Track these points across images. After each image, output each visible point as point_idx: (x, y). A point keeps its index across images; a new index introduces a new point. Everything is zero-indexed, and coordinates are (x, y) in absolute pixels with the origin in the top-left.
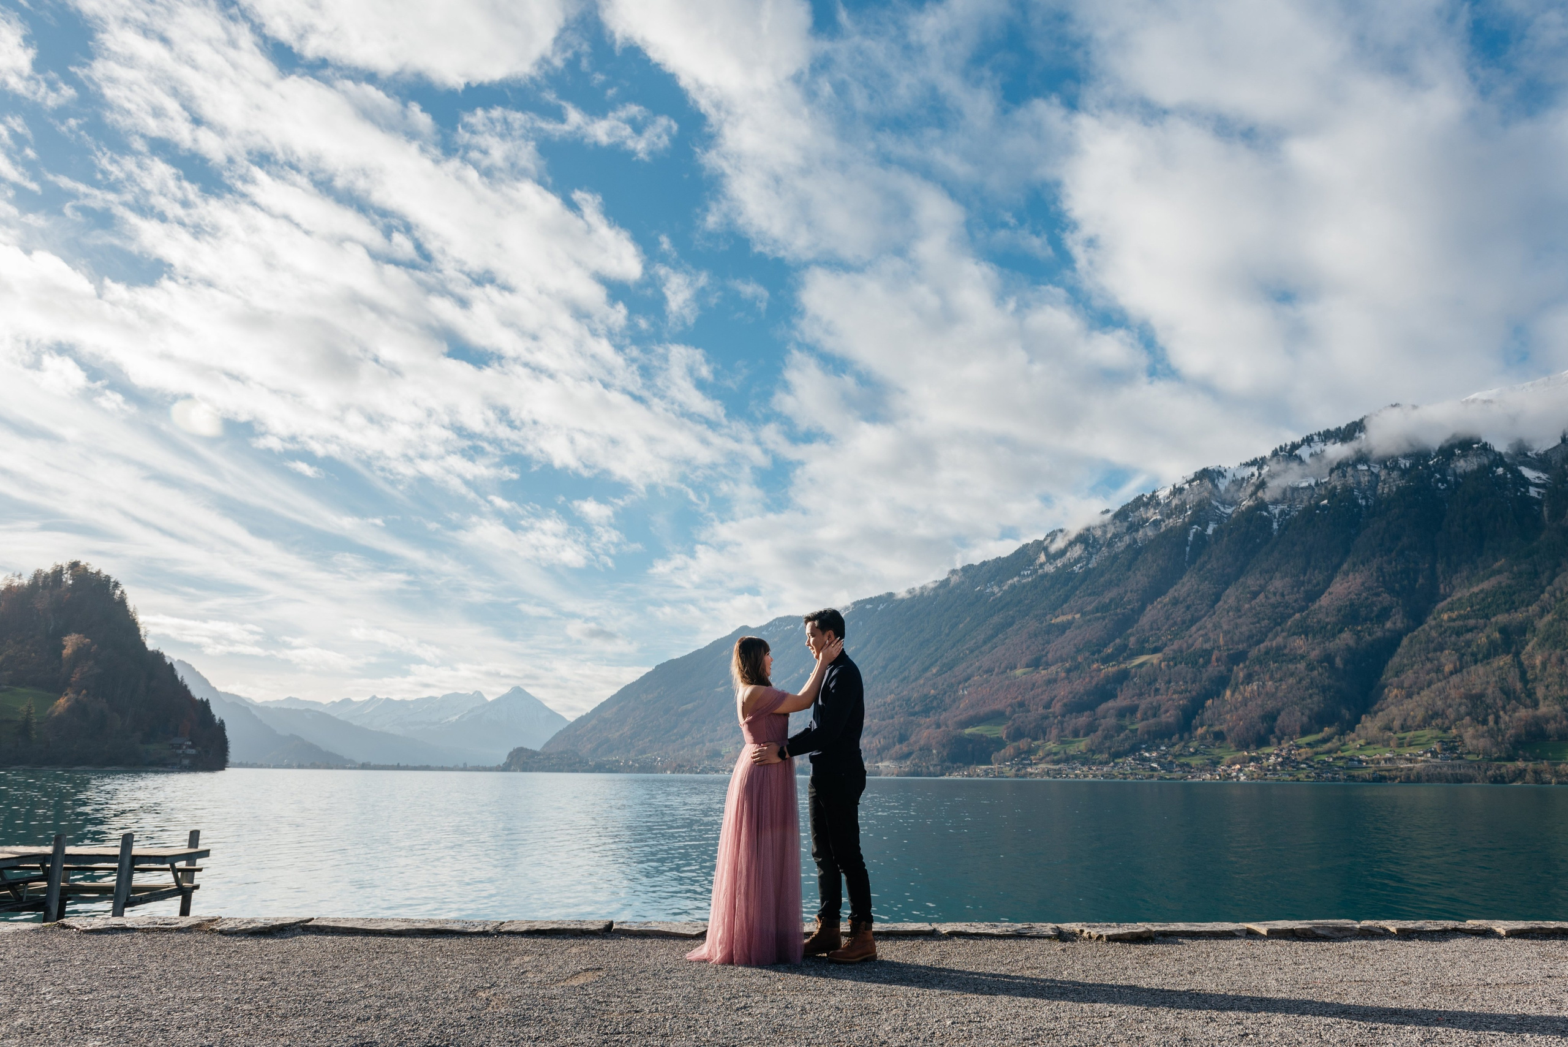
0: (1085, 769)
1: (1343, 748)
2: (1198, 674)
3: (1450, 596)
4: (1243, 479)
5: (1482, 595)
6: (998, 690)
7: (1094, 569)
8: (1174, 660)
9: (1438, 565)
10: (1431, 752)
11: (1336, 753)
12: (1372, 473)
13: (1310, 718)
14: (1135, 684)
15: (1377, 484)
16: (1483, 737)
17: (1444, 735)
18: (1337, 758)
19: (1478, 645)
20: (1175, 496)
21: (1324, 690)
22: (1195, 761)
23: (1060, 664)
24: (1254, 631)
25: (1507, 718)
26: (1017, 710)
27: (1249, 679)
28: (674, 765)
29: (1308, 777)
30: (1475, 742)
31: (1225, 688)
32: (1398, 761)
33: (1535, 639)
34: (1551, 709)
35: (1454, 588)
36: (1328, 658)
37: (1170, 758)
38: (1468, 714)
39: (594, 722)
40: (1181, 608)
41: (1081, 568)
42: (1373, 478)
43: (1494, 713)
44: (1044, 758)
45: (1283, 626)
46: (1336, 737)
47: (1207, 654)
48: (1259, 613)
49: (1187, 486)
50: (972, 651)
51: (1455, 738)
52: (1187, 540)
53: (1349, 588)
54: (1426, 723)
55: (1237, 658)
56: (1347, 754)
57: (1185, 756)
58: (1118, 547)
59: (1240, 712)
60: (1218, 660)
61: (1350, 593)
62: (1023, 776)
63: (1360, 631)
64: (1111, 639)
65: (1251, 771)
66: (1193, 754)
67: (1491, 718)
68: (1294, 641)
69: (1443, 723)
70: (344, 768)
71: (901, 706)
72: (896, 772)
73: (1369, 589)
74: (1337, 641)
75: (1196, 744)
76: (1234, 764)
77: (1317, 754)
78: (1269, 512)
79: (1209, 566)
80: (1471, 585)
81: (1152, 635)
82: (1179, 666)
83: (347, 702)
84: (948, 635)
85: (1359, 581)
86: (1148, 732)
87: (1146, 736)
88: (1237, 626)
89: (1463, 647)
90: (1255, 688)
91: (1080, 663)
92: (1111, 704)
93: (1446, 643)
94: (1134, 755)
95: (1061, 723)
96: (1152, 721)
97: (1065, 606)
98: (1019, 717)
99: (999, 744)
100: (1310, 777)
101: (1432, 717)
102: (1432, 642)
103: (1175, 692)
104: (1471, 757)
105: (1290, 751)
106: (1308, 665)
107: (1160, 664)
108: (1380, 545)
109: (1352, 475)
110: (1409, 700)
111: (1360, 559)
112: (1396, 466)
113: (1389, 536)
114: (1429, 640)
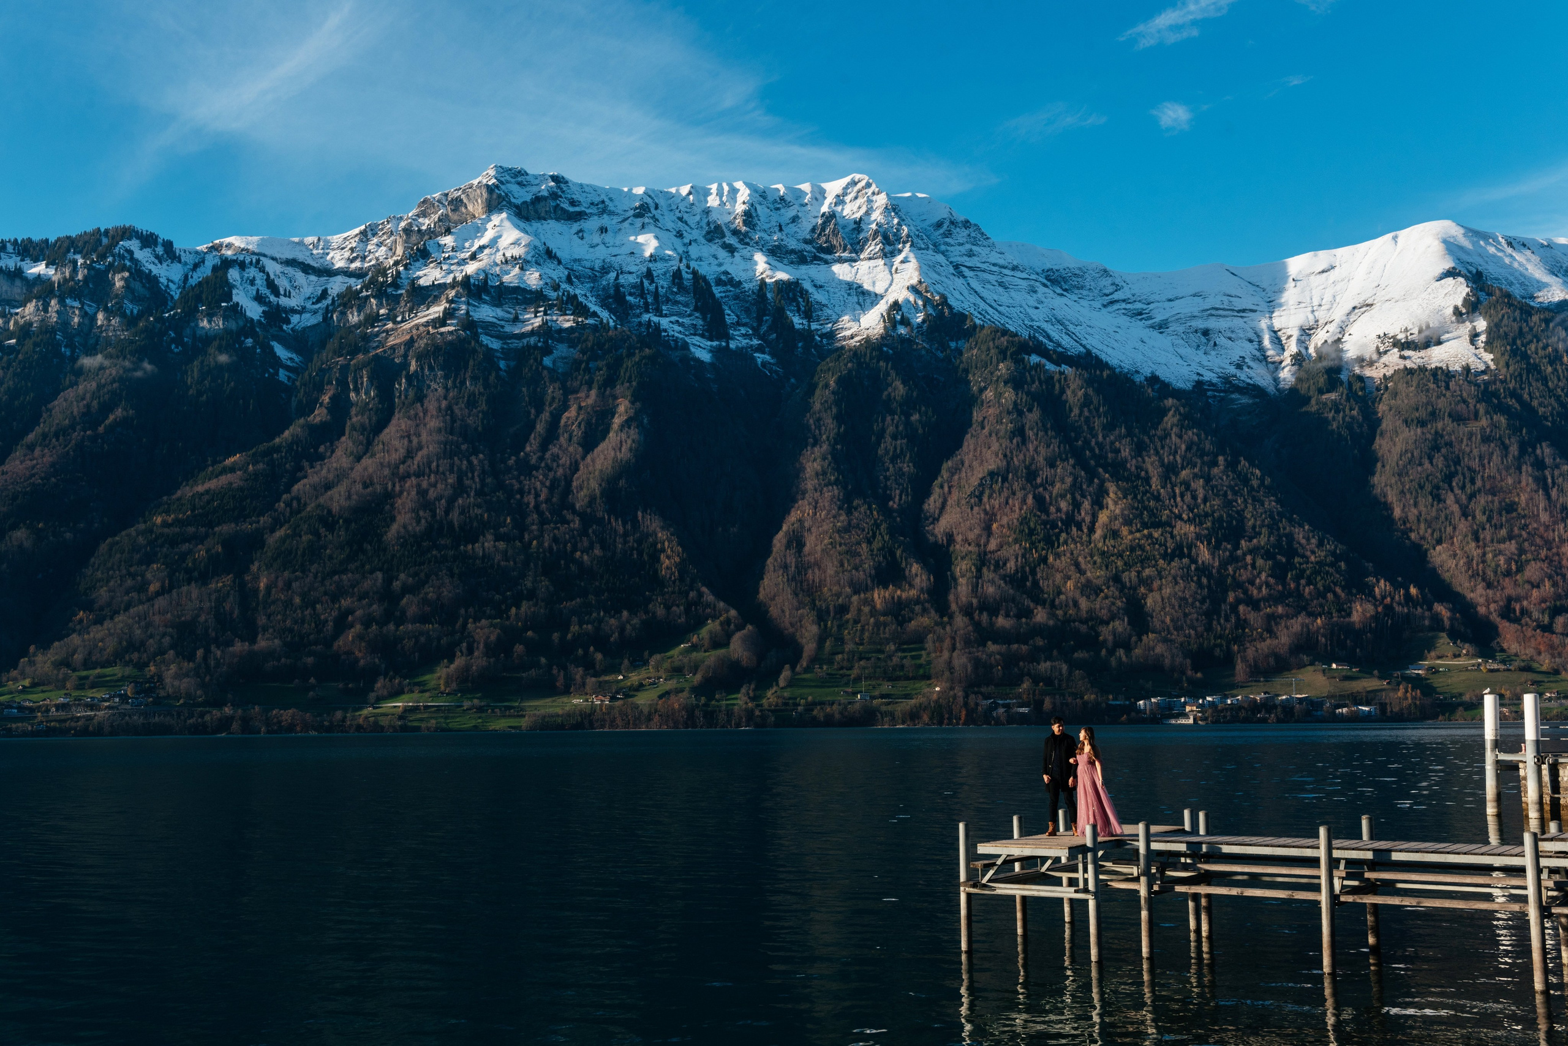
5: (206, 498)
10: (120, 696)
12: (86, 313)
15: (91, 330)
16: (187, 676)
17: (139, 673)
19: (195, 560)
25: (219, 653)
30: (177, 683)
33: (263, 559)
34: (270, 643)
38: (173, 646)
42: (87, 321)
43: (203, 646)
51: (153, 677)
53: (33, 468)
54: (117, 657)
56: (4, 699)
61: (32, 475)
63: (40, 530)
67: (200, 653)
73: (62, 471)
80: (196, 483)
85: (47, 459)
89: (177, 561)
93: (155, 554)
101: (126, 650)
102: (138, 551)
104: (170, 702)
108: (84, 414)
109: (57, 312)
110: (99, 627)
111: (53, 429)
112: (119, 311)
113: (99, 403)
114: (135, 549)
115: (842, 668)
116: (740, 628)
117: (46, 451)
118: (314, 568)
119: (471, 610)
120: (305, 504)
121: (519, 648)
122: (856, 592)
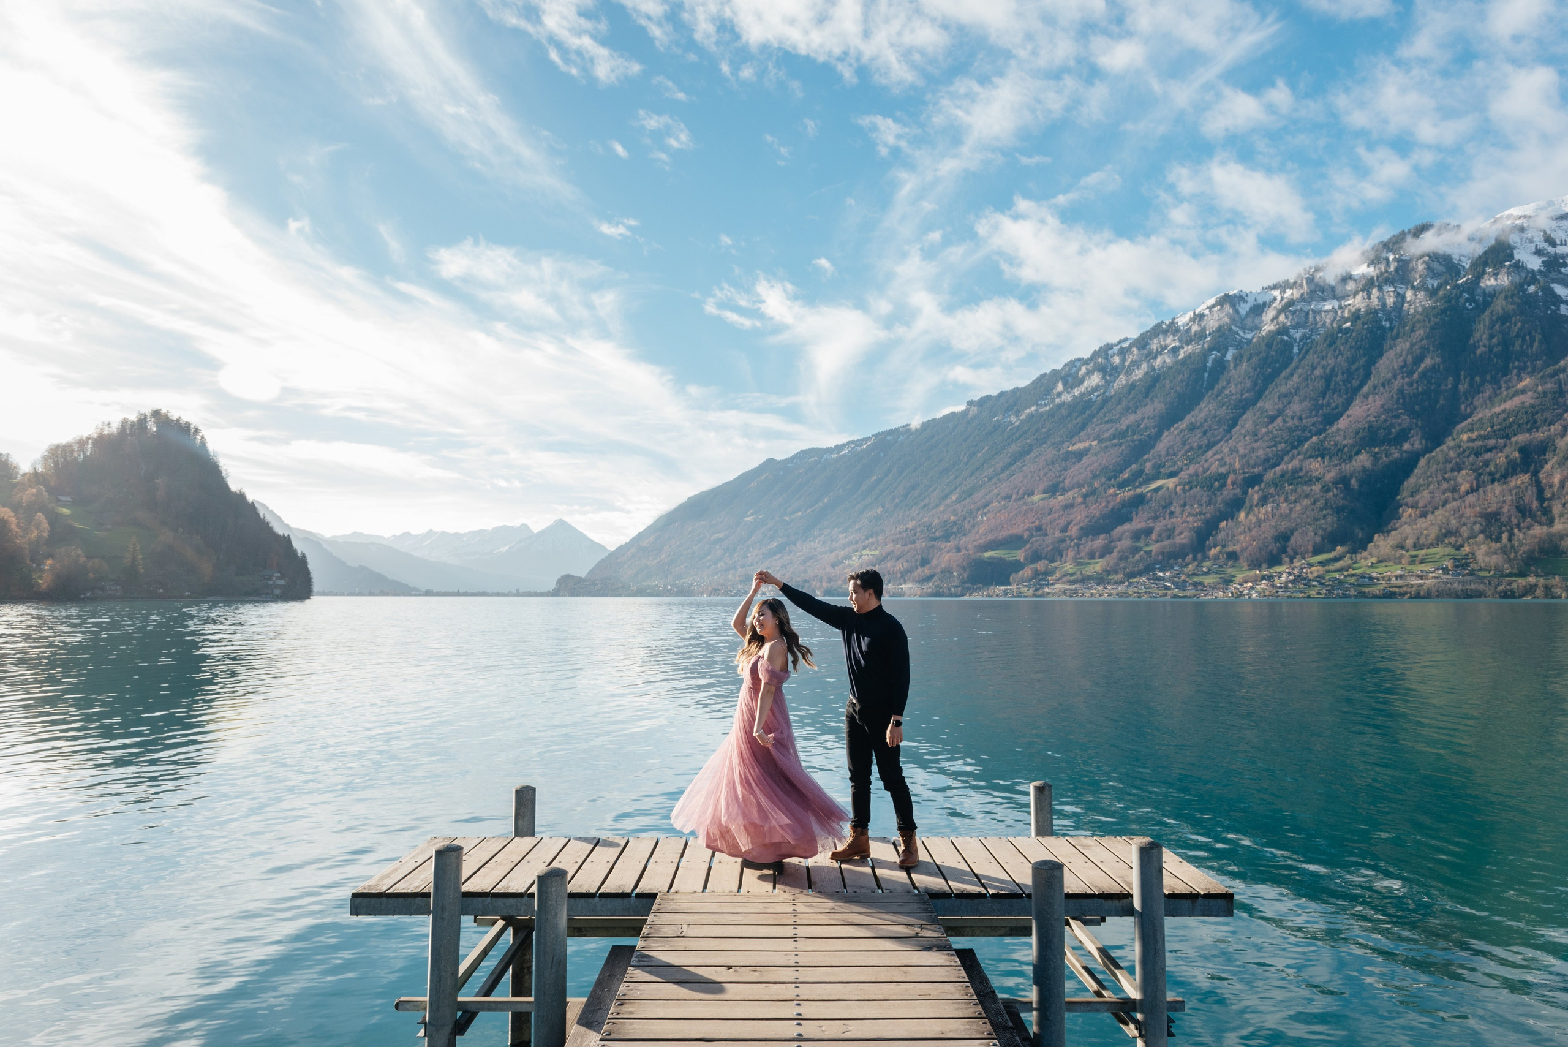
0: (1100, 588)
1: (1355, 566)
2: (1213, 497)
3: (1470, 416)
4: (1264, 304)
5: (1503, 416)
6: (1016, 515)
7: (1111, 397)
8: (1190, 484)
9: (1460, 386)
10: (1443, 569)
11: (1347, 570)
12: (1398, 294)
13: (1323, 537)
14: (1151, 508)
15: (1403, 306)
16: (1496, 554)
17: (1457, 553)
18: (1349, 575)
19: (1497, 465)
20: (1194, 322)
21: (1338, 510)
22: (1208, 580)
23: (1076, 490)
24: (1270, 455)
25: (1521, 535)
26: (1035, 534)
27: (1264, 501)
28: (710, 589)
29: (1319, 593)
30: (1487, 559)
31: (1239, 510)
32: (1408, 578)
33: (1555, 458)
35: (1475, 408)
36: (1343, 481)
37: (1183, 577)
38: (1482, 532)
39: (633, 550)
40: (1198, 433)
41: (1098, 396)
42: (1400, 299)
43: (1508, 531)
44: (1060, 578)
45: (1300, 449)
46: (1349, 555)
47: (1222, 478)
48: (1276, 437)
49: (1207, 312)
50: (990, 479)
51: (1467, 555)
52: (1205, 366)
53: (1368, 410)
54: (1439, 540)
55: (1253, 481)
56: (1358, 572)
57: (1198, 575)
58: (1136, 375)
59: (1254, 533)
60: (1233, 484)
61: (1369, 415)
62: (1040, 596)
63: (1376, 453)
64: (1127, 464)
65: (1263, 589)
66: (1206, 573)
67: (1505, 536)
68: (1311, 463)
69: (1457, 541)
70: (411, 595)
71: (922, 532)
72: (919, 593)
73: (1390, 410)
74: (1354, 462)
75: (1208, 564)
76: (1246, 582)
77: (1328, 572)
78: (1290, 337)
79: (1227, 392)
80: (1493, 405)
81: (1168, 461)
82: (1194, 489)
83: (407, 535)
84: (966, 464)
85: (1379, 403)
86: (1163, 553)
87: (1160, 557)
88: (1253, 450)
89: (1481, 467)
90: (1270, 509)
91: (1096, 489)
92: (1126, 527)
93: (1464, 463)
94: (1148, 574)
95: (1078, 545)
96: (1166, 543)
97: (1082, 433)
98: (1037, 541)
99: (1017, 566)
100: (1321, 594)
101: (1446, 536)
102: (1450, 462)
103: (1190, 515)
105: (1302, 569)
106: (1323, 487)
107: (1176, 488)
108: (1402, 367)
109: (1378, 297)
110: (1423, 519)
111: (1381, 381)
112: (1423, 287)
113: (1413, 357)
114: (1447, 461)
117: (1377, 397)
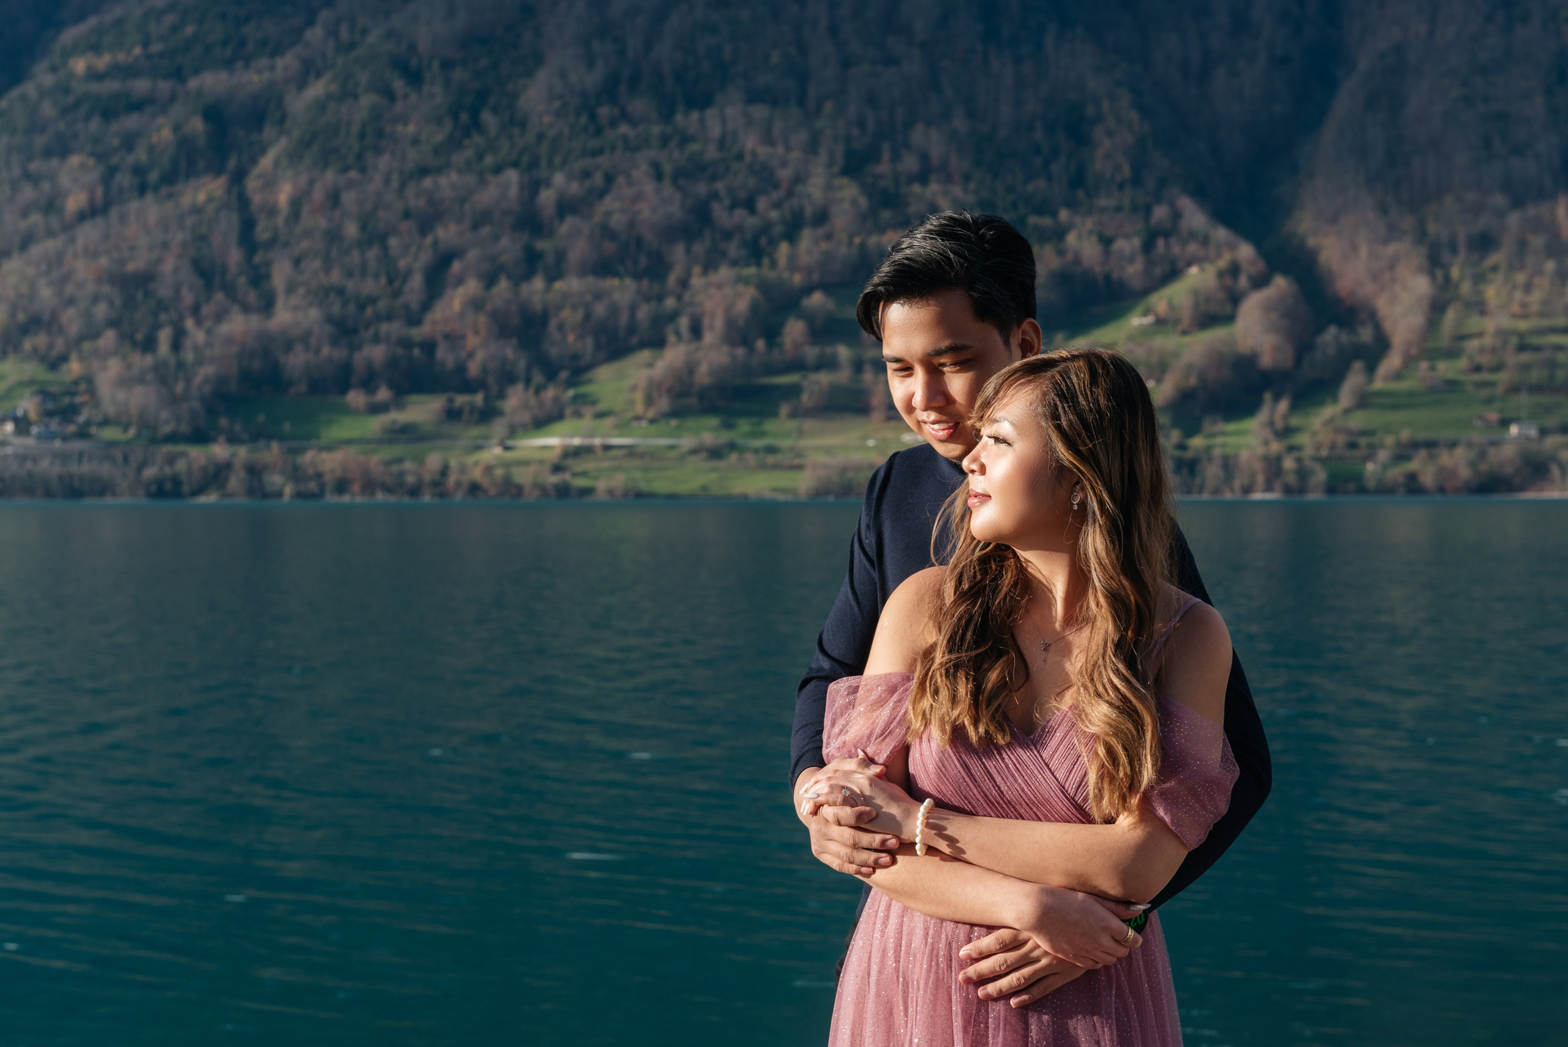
3: (95, 5)
10: (17, 420)
16: (143, 381)
17: (50, 376)
19: (151, 149)
25: (201, 336)
30: (121, 395)
33: (283, 142)
34: (300, 315)
38: (113, 323)
43: (174, 323)
51: (76, 383)
67: (164, 336)
69: (51, 346)
89: (117, 149)
93: (75, 134)
101: (25, 328)
104: (109, 434)
114: (36, 126)
115: (1478, 369)
116: (1260, 282)
118: (384, 162)
119: (699, 248)
120: (365, 31)
121: (794, 330)
122: (1518, 203)
